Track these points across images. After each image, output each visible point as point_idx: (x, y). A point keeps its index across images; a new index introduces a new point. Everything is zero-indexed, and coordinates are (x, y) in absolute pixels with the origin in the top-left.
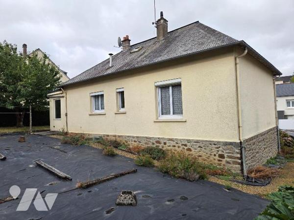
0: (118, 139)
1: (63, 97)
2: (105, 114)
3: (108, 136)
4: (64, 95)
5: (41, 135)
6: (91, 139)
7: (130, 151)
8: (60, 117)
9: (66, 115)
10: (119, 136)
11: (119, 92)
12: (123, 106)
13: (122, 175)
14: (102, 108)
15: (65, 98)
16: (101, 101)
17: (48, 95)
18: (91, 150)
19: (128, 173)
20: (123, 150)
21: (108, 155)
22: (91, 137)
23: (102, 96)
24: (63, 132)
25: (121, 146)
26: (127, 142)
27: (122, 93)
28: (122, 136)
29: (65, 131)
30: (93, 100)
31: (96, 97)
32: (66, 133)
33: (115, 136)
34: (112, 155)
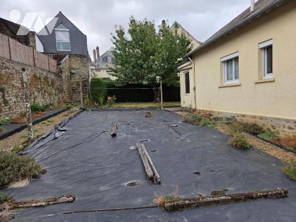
0: (260, 123)
1: (191, 68)
2: (240, 85)
3: (244, 116)
4: (192, 66)
5: (169, 111)
6: (221, 119)
7: (277, 143)
8: (189, 93)
9: (195, 89)
10: (261, 118)
11: (264, 48)
12: (270, 70)
13: (249, 198)
14: (237, 77)
15: (193, 69)
16: (235, 68)
17: (179, 68)
18: (214, 134)
19: (266, 197)
20: (266, 141)
21: (236, 147)
22: (220, 116)
23: (236, 59)
24: (190, 109)
25: (264, 132)
26: (274, 127)
27: (269, 49)
28: (266, 118)
29: (194, 107)
30: (225, 66)
31: (229, 62)
32: (194, 110)
33: (254, 117)
34: (243, 148)
